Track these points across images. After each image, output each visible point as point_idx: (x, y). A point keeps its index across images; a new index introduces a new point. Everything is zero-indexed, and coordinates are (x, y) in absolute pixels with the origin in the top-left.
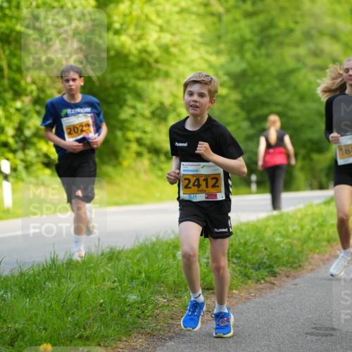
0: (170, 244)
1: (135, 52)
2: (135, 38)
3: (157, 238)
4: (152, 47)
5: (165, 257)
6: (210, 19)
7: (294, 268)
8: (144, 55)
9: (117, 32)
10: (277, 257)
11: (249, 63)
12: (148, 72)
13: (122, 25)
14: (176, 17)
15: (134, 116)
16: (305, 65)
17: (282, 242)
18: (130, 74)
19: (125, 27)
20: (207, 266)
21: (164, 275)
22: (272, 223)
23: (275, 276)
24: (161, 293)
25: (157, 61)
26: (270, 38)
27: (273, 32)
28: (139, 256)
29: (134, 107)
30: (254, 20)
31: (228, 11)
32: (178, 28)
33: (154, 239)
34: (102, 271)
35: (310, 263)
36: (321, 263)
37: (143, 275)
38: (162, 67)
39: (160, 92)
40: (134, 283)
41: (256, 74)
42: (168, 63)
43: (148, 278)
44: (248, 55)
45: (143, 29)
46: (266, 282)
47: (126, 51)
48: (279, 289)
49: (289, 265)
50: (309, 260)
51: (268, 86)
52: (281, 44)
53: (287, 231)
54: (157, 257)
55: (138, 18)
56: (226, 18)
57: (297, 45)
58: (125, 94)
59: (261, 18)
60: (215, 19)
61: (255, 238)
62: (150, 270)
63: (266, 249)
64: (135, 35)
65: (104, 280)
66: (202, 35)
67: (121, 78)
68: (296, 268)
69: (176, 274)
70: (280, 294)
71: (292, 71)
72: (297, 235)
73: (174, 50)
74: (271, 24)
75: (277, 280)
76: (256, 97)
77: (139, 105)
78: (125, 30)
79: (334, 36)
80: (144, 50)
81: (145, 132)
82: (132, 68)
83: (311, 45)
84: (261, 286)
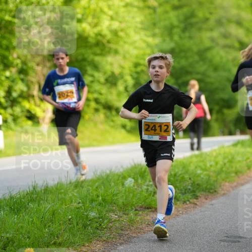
0: (120, 176)
1: (92, 35)
2: (93, 25)
3: (110, 171)
4: (105, 32)
5: (117, 184)
6: (147, 11)
7: (211, 193)
8: (99, 38)
9: (79, 21)
10: (198, 185)
11: (176, 43)
12: (102, 50)
13: (83, 15)
14: (123, 10)
15: (92, 82)
16: (217, 44)
17: (202, 174)
18: (89, 51)
19: (85, 17)
20: (147, 191)
21: (115, 198)
22: (194, 160)
23: (197, 199)
24: (113, 211)
25: (109, 42)
26: (192, 25)
27: (194, 20)
28: (97, 184)
29: (92, 76)
30: (180, 12)
31: (160, 5)
32: (124, 17)
33: (108, 172)
34: (70, 195)
35: (223, 190)
36: (231, 189)
37: (100, 198)
38: (113, 46)
39: (111, 64)
40: (94, 204)
41: (181, 51)
42: (117, 43)
43: (104, 200)
44: (176, 38)
45: (98, 18)
46: (190, 203)
47: (86, 35)
48: (200, 208)
49: (207, 191)
50: (222, 187)
51: (191, 60)
52: (200, 29)
53: (206, 166)
54: (110, 185)
55: (95, 10)
56: (159, 10)
57: (211, 30)
58: (85, 66)
59: (185, 10)
60: (151, 11)
61: (182, 171)
62: (106, 195)
63: (190, 179)
64: (92, 22)
65: (72, 202)
66: (142, 23)
67: (83, 55)
68: (212, 193)
69: (125, 197)
70: (201, 212)
71: (208, 49)
72: (213, 169)
73: (121, 34)
74: (192, 15)
75: (198, 202)
76: (182, 68)
77: (96, 74)
78: (85, 19)
79: (239, 23)
80: (99, 34)
81: (101, 94)
82: (91, 47)
83: (222, 30)
84: (186, 206)
